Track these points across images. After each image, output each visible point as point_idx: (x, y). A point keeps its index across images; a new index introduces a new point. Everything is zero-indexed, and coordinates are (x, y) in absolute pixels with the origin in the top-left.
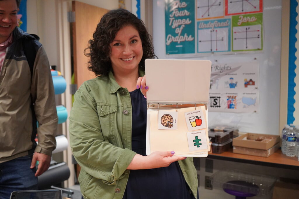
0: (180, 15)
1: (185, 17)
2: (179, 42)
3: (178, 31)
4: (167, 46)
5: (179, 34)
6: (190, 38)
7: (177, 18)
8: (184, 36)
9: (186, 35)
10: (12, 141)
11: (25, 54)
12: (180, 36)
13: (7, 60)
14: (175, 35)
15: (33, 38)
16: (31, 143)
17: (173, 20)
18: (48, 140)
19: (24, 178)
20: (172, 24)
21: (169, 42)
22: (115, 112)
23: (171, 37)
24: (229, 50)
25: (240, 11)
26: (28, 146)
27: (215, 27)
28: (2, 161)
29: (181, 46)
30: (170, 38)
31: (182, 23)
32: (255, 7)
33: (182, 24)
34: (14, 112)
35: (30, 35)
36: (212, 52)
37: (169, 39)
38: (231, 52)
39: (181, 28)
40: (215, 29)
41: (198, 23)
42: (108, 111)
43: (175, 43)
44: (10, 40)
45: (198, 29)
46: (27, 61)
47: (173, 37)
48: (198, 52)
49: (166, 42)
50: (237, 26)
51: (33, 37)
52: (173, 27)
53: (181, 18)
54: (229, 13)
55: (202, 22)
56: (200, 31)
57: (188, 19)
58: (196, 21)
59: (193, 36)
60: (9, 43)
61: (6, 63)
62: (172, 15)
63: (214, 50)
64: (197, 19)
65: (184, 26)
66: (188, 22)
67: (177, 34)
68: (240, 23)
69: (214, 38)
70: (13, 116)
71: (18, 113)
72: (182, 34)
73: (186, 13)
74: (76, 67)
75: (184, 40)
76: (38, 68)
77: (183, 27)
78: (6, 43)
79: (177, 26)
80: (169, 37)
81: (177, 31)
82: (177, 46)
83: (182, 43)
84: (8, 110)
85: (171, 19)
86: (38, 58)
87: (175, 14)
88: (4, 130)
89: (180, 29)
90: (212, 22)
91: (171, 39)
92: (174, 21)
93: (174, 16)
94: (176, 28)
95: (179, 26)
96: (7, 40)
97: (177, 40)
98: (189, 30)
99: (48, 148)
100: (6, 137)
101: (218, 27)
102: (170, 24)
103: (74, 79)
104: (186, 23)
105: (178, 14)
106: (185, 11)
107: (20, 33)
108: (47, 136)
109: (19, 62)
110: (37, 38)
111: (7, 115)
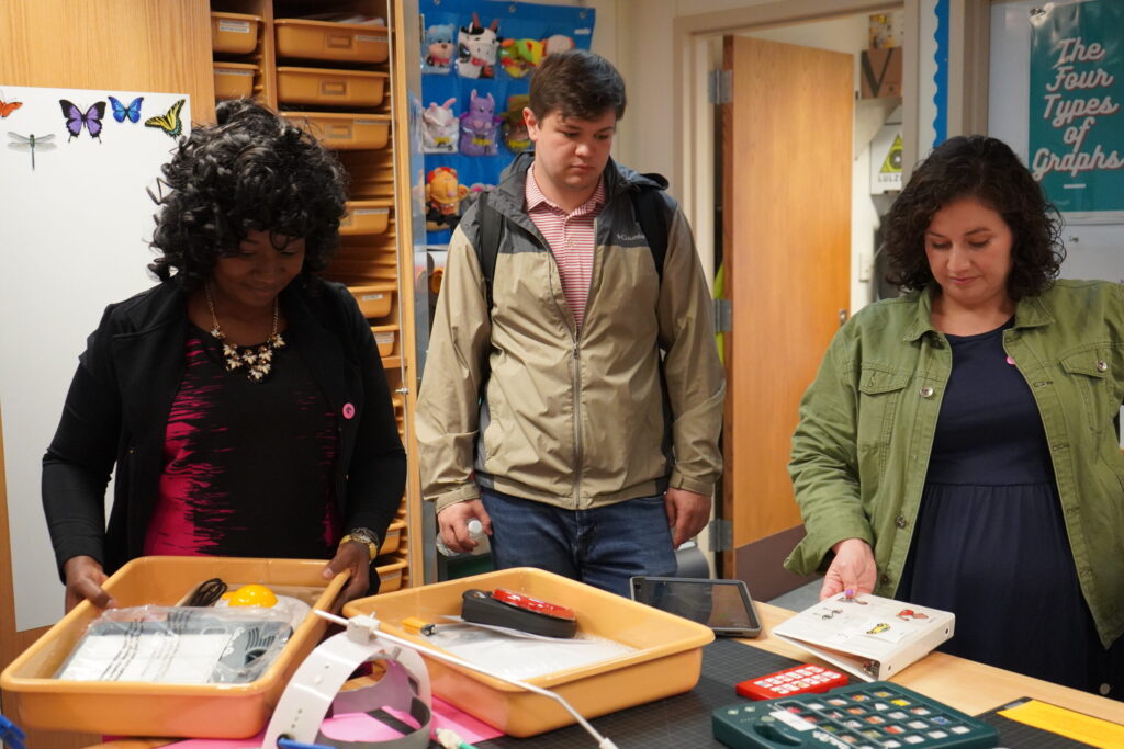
0: (1081, 85)
1: (1099, 92)
2: (1074, 174)
3: (1074, 137)
5: (1076, 150)
6: (1113, 162)
8: (1091, 153)
9: (1098, 152)
10: (621, 451)
12: (1077, 155)
13: (602, 247)
14: (1063, 149)
15: (652, 187)
16: (663, 460)
17: (1057, 102)
18: (697, 455)
19: (646, 553)
20: (1053, 115)
22: (900, 390)
23: (1049, 157)
26: (656, 465)
28: (601, 500)
29: (1082, 186)
30: (1046, 160)
31: (1088, 111)
33: (1086, 115)
34: (624, 379)
35: (646, 179)
37: (1039, 165)
39: (1085, 127)
43: (1065, 176)
44: (599, 197)
46: (647, 249)
47: (1053, 156)
51: (653, 183)
52: (1056, 123)
53: (1085, 94)
57: (1107, 99)
60: (597, 204)
61: (600, 254)
62: (1053, 85)
65: (1092, 120)
66: (1108, 107)
67: (1069, 148)
70: (620, 388)
72: (1087, 146)
73: (1103, 77)
74: (731, 246)
75: (1091, 166)
77: (1089, 124)
78: (591, 206)
79: (1069, 121)
80: (1043, 156)
81: (1069, 138)
82: (1066, 186)
83: (1084, 175)
85: (1051, 98)
87: (1063, 81)
88: (603, 426)
89: (1079, 131)
91: (1048, 163)
92: (1061, 103)
93: (1061, 89)
94: (1065, 126)
95: (1078, 121)
96: (591, 197)
97: (1069, 167)
99: (699, 476)
102: (1046, 115)
103: (723, 284)
104: (1101, 110)
105: (1074, 84)
106: (1100, 72)
107: (623, 179)
108: (696, 443)
109: (628, 250)
110: (662, 182)
111: (607, 386)
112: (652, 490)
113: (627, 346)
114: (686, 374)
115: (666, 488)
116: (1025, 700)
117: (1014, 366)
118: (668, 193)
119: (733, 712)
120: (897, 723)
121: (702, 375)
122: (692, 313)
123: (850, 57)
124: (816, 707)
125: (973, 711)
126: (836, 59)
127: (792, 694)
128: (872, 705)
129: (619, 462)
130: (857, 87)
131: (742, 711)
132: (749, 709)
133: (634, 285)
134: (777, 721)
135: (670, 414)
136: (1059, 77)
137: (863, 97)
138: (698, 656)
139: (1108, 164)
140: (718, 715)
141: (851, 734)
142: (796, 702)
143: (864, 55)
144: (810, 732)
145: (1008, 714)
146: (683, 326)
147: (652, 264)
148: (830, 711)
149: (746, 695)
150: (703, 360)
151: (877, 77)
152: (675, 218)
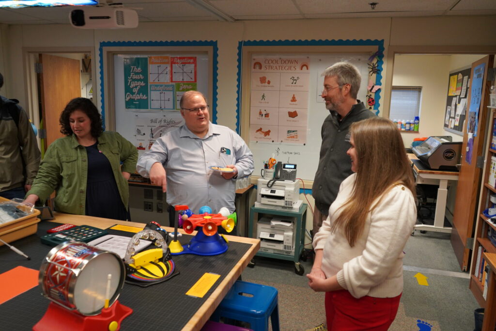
1: (140, 80)
2: (136, 100)
3: (136, 90)
4: (126, 102)
5: (136, 93)
6: (145, 97)
7: (134, 80)
8: (140, 95)
9: (141, 95)
10: (9, 176)
11: (11, 116)
12: (136, 95)
14: (133, 93)
16: (23, 177)
17: (131, 81)
20: (130, 85)
21: (128, 99)
22: (75, 160)
24: (174, 109)
25: (181, 80)
26: (21, 178)
27: (163, 90)
29: (138, 103)
32: (191, 79)
33: (138, 85)
34: (8, 156)
35: (11, 101)
36: (161, 109)
37: (128, 97)
38: (175, 110)
39: (138, 88)
40: (164, 92)
41: (151, 86)
42: (71, 160)
43: (134, 100)
45: (151, 90)
46: (13, 121)
47: (131, 95)
48: (151, 108)
49: (126, 98)
50: (179, 91)
51: (14, 102)
52: (131, 87)
53: (138, 80)
54: (173, 80)
55: (153, 85)
56: (152, 92)
57: (143, 82)
58: (149, 84)
59: (147, 95)
62: (130, 77)
63: (163, 107)
64: (150, 83)
66: (143, 84)
67: (134, 93)
68: (181, 89)
69: (163, 99)
70: (7, 159)
71: (11, 156)
72: (139, 93)
73: (141, 76)
74: (45, 114)
75: (140, 98)
76: (22, 126)
79: (134, 86)
80: (128, 95)
81: (134, 91)
82: (134, 103)
83: (138, 100)
84: (4, 155)
85: (130, 80)
86: (21, 117)
90: (161, 86)
91: (130, 97)
93: (132, 78)
94: (133, 88)
95: (136, 87)
97: (135, 98)
98: (144, 90)
100: (4, 174)
101: (165, 90)
102: (129, 84)
103: (43, 124)
104: (141, 84)
105: (135, 78)
106: (141, 75)
107: (4, 102)
108: (33, 172)
109: (7, 121)
110: (17, 101)
111: (3, 159)
112: (20, 185)
113: (9, 147)
114: (28, 154)
115: (25, 184)
116: (116, 225)
117: (102, 153)
118: (19, 105)
119: (46, 236)
120: (86, 233)
121: (33, 154)
122: (28, 137)
123: (79, 61)
124: (67, 233)
125: (104, 228)
126: (74, 61)
127: (61, 231)
128: (80, 230)
129: (9, 178)
130: (81, 69)
131: (48, 236)
132: (50, 235)
133: (10, 130)
134: (57, 237)
135: (25, 165)
136: (131, 75)
137: (83, 72)
138: (36, 225)
139: (143, 98)
140: (42, 238)
141: (75, 237)
142: (62, 233)
143: (83, 60)
144: (65, 238)
145: (112, 228)
146: (26, 141)
147: (15, 125)
148: (70, 233)
149: (49, 232)
150: (33, 150)
151: (87, 67)
152: (21, 112)
